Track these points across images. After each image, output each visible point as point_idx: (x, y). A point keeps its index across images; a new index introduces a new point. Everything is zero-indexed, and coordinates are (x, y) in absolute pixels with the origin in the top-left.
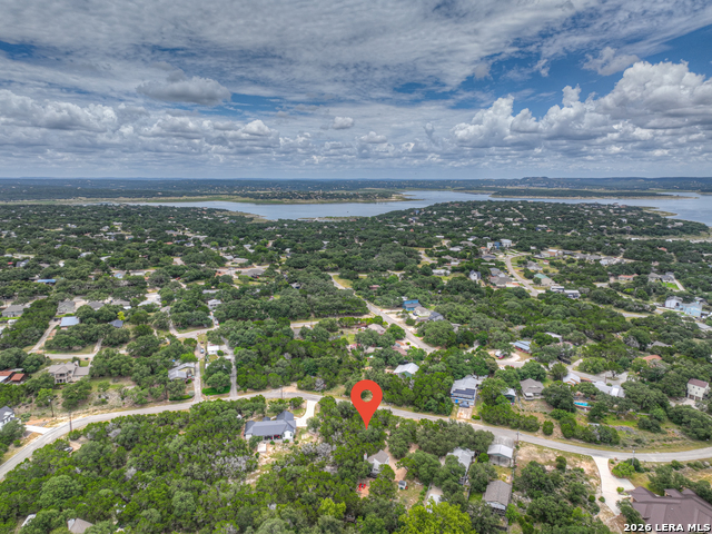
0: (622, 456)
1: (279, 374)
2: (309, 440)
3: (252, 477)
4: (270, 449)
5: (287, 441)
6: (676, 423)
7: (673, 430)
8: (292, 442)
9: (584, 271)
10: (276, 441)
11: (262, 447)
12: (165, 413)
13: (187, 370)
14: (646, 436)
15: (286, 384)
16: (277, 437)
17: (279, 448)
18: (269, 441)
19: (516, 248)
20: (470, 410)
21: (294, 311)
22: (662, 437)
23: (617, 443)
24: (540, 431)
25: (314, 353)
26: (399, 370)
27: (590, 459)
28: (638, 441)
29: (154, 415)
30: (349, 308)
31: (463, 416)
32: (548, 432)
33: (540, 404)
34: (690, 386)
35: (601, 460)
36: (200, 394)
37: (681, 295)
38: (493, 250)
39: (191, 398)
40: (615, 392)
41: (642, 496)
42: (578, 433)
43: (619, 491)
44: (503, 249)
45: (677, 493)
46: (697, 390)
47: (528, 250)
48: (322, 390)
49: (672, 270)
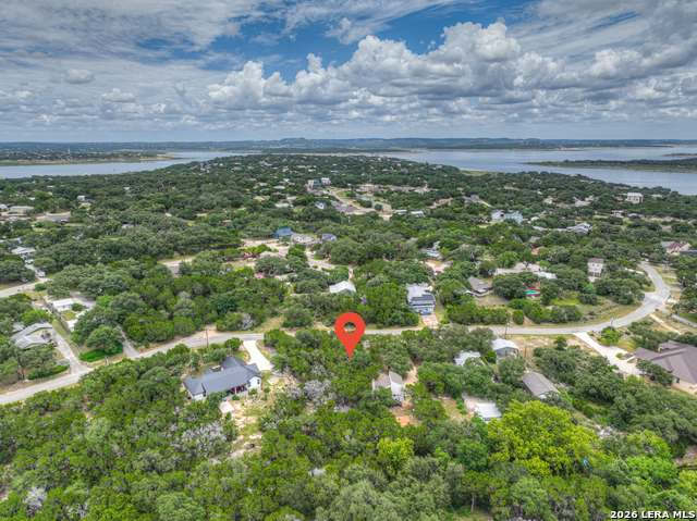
0: (598, 328)
1: (188, 316)
2: (282, 384)
3: (238, 447)
4: (238, 406)
5: (254, 392)
6: (603, 295)
7: (608, 302)
8: (260, 391)
9: (408, 199)
10: (240, 395)
11: (226, 407)
12: (39, 395)
13: (40, 332)
14: (593, 308)
15: (198, 329)
16: (242, 390)
17: (249, 402)
18: (231, 396)
19: (333, 185)
20: (433, 316)
22: (602, 307)
23: (579, 319)
24: (512, 322)
25: (220, 287)
26: (333, 289)
27: (574, 337)
28: (591, 314)
30: (221, 241)
32: (519, 322)
33: (493, 298)
34: (590, 264)
35: (583, 337)
36: (78, 362)
37: (499, 209)
38: (315, 187)
39: (66, 368)
40: (549, 276)
41: (648, 356)
42: (548, 317)
43: (619, 356)
44: (324, 186)
45: (671, 344)
46: (596, 267)
47: (345, 187)
48: (251, 329)
49: (475, 194)
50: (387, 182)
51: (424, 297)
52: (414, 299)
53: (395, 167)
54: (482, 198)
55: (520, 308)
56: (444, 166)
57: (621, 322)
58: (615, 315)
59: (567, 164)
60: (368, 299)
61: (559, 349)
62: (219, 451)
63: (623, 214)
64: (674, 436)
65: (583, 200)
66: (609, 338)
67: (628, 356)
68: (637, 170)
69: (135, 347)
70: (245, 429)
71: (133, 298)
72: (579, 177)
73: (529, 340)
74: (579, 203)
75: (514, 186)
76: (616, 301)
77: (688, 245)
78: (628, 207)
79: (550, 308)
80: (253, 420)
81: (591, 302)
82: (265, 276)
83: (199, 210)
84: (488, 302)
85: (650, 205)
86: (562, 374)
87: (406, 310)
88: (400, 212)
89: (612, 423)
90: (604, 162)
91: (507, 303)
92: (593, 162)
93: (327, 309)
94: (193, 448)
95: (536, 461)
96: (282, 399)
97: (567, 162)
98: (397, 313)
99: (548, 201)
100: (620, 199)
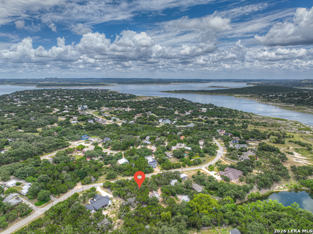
0: (207, 165)
2: (118, 201)
3: (115, 225)
5: (110, 206)
6: (205, 153)
7: (207, 155)
8: (112, 205)
11: (104, 213)
13: (15, 198)
14: (204, 158)
15: (74, 185)
16: (106, 205)
17: (110, 210)
20: (157, 168)
22: (206, 158)
23: (201, 163)
24: (182, 167)
26: (120, 162)
27: (201, 170)
28: (204, 160)
29: (26, 227)
31: (157, 170)
32: (184, 167)
33: (174, 159)
34: (199, 142)
35: (203, 169)
36: (35, 207)
37: (161, 118)
38: (82, 110)
39: (32, 210)
40: (189, 148)
41: (223, 173)
42: (192, 163)
43: (215, 174)
44: (86, 110)
45: (227, 169)
46: (201, 143)
47: (95, 109)
48: (95, 182)
49: (150, 111)
50: (112, 106)
51: (153, 162)
52: (150, 163)
53: (109, 96)
54: (152, 112)
55: (183, 161)
56: (130, 95)
57: (213, 162)
58: (210, 160)
59: (176, 92)
60: (135, 165)
61: (199, 174)
62: (110, 227)
63: (202, 117)
64: (234, 197)
65: (188, 112)
66: (211, 168)
67: (217, 174)
69: (55, 197)
70: (114, 219)
71: (46, 177)
72: (183, 100)
73: (189, 172)
74: (187, 113)
75: (162, 106)
76: (210, 155)
77: (225, 131)
78: (203, 114)
79: (192, 160)
80: (114, 215)
81: (203, 156)
82: (91, 159)
83: (36, 127)
84: (174, 161)
85: (210, 113)
86: (202, 183)
87: (149, 167)
88: (124, 122)
89: (218, 196)
90: (189, 91)
91: (179, 160)
92: (185, 91)
93: (121, 170)
94: (103, 228)
95: (205, 211)
96: (122, 207)
97: (176, 91)
98: (146, 169)
99: (176, 113)
100: (200, 111)
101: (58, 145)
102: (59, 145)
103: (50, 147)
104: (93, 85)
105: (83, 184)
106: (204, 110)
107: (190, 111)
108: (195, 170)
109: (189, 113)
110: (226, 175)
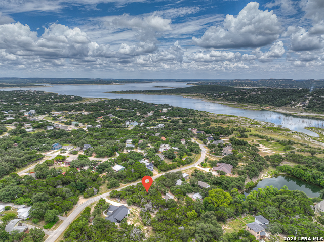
0: (199, 163)
1: (72, 196)
2: (134, 209)
4: (129, 221)
5: (129, 215)
7: (193, 153)
13: (18, 224)
14: (192, 157)
16: (126, 215)
17: (132, 219)
19: (38, 113)
21: (7, 168)
23: (192, 161)
24: (177, 167)
28: (193, 159)
33: (166, 160)
34: (181, 142)
36: (46, 230)
37: (126, 120)
38: (30, 116)
39: (45, 235)
40: (176, 148)
41: (217, 168)
43: (209, 170)
44: (34, 115)
45: (218, 164)
46: (183, 142)
48: (97, 193)
49: (110, 113)
51: (150, 165)
52: (147, 166)
53: (51, 98)
54: (113, 115)
55: (176, 161)
56: (75, 97)
61: (196, 172)
62: (143, 236)
63: (165, 117)
65: (150, 113)
66: (204, 165)
67: (211, 169)
68: (149, 94)
69: (62, 215)
71: (44, 195)
72: (137, 100)
75: (120, 107)
76: (196, 153)
77: (197, 129)
79: (184, 159)
80: (138, 224)
81: (191, 155)
82: (81, 170)
85: (171, 113)
88: (89, 126)
91: (171, 160)
92: (132, 91)
97: (122, 91)
99: (138, 114)
100: (160, 111)
101: (31, 158)
102: (33, 158)
103: (23, 160)
104: (20, 86)
105: (85, 198)
106: (165, 110)
107: (152, 112)
108: (191, 169)
109: (152, 114)
110: (221, 170)
